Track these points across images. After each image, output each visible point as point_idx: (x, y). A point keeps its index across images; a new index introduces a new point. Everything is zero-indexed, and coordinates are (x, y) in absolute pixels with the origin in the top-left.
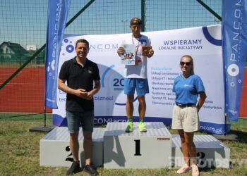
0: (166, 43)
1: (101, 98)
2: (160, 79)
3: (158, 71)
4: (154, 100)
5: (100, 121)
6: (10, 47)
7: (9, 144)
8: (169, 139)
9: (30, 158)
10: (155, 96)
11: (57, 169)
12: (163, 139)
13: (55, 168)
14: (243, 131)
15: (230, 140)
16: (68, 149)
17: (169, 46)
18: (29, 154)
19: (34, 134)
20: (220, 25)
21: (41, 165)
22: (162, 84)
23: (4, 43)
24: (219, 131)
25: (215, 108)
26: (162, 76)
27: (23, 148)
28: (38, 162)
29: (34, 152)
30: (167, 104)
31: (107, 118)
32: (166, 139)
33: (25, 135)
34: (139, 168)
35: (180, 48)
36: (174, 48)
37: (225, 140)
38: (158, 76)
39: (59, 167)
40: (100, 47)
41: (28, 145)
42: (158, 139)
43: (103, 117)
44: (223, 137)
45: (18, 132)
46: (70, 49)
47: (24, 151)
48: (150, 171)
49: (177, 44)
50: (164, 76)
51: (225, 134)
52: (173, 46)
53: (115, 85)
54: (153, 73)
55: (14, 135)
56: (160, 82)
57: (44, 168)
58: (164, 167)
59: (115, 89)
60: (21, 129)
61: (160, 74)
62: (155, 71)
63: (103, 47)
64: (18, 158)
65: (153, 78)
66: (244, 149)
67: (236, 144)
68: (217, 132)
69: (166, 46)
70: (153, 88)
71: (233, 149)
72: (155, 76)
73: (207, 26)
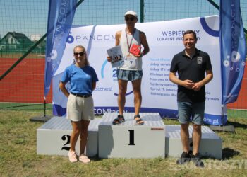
0: (165, 34)
1: (101, 89)
2: (159, 70)
3: (156, 62)
4: (152, 91)
5: (99, 112)
6: (15, 37)
7: (9, 133)
8: (162, 129)
9: (28, 147)
10: (154, 87)
12: (157, 129)
13: (52, 156)
14: (240, 122)
15: (226, 132)
16: (64, 138)
17: (168, 36)
18: (28, 143)
19: (34, 123)
20: (218, 16)
21: (38, 153)
22: (160, 75)
23: (9, 33)
24: (216, 122)
25: (212, 99)
26: (160, 67)
27: (22, 137)
28: (35, 151)
29: (32, 140)
30: (165, 95)
31: (106, 108)
32: (160, 129)
33: (25, 124)
34: (133, 157)
35: (177, 38)
36: (173, 39)
37: (222, 131)
38: (156, 67)
39: (54, 156)
40: (99, 38)
41: (27, 134)
42: (152, 129)
43: (102, 108)
44: (219, 128)
45: (18, 122)
46: (70, 39)
47: (22, 140)
48: (144, 161)
49: (175, 35)
50: (163, 67)
51: (222, 126)
52: (172, 36)
53: (114, 76)
54: (151, 64)
55: (14, 125)
56: (158, 72)
57: (40, 157)
58: (158, 156)
59: (114, 80)
60: (21, 119)
61: (158, 65)
62: (153, 62)
63: (103, 37)
64: (17, 147)
65: (151, 69)
66: (239, 140)
67: (232, 135)
68: (214, 123)
69: (165, 37)
70: (151, 79)
71: (229, 139)
72: (153, 67)
73: (206, 17)
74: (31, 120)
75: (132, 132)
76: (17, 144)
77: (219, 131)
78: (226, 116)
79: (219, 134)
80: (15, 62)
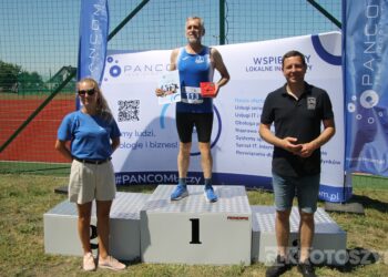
0: (257, 61)
1: (160, 145)
2: (248, 116)
3: (244, 105)
4: (239, 149)
5: (159, 178)
8: (247, 219)
9: (37, 238)
10: (241, 142)
11: (68, 260)
12: (237, 218)
13: (67, 257)
14: (371, 196)
15: (351, 213)
17: (262, 65)
18: (40, 231)
20: (340, 32)
21: (47, 252)
22: (251, 124)
24: (334, 198)
25: (330, 162)
26: (250, 112)
27: (35, 221)
28: (43, 247)
30: (258, 154)
31: (169, 174)
32: (242, 218)
33: (48, 198)
34: (197, 263)
35: (277, 68)
36: (270, 69)
37: (343, 212)
38: (245, 112)
39: (72, 256)
40: (159, 68)
42: (230, 218)
44: (340, 207)
45: (38, 194)
46: (115, 71)
48: (215, 270)
49: (273, 63)
50: (254, 111)
51: (343, 203)
52: (268, 65)
54: (237, 108)
55: (31, 198)
56: (248, 120)
57: (49, 259)
61: (248, 108)
62: (240, 104)
63: (163, 68)
64: (20, 237)
65: (237, 115)
66: (371, 229)
67: (360, 219)
68: (331, 199)
69: (258, 65)
70: (237, 130)
71: (355, 226)
72: (240, 112)
73: (320, 34)
74: (57, 191)
75: (195, 223)
76: (22, 232)
77: (339, 212)
78: (351, 189)
79: (340, 217)
80: (39, 104)
